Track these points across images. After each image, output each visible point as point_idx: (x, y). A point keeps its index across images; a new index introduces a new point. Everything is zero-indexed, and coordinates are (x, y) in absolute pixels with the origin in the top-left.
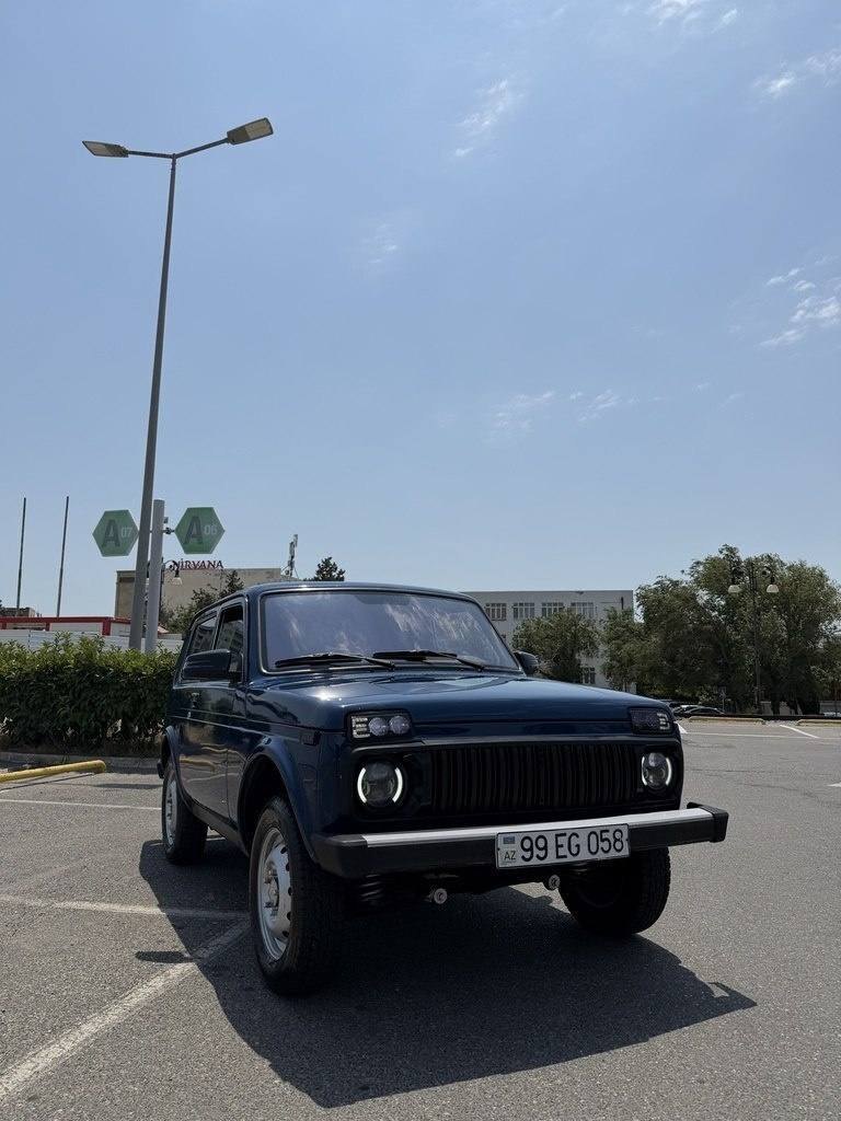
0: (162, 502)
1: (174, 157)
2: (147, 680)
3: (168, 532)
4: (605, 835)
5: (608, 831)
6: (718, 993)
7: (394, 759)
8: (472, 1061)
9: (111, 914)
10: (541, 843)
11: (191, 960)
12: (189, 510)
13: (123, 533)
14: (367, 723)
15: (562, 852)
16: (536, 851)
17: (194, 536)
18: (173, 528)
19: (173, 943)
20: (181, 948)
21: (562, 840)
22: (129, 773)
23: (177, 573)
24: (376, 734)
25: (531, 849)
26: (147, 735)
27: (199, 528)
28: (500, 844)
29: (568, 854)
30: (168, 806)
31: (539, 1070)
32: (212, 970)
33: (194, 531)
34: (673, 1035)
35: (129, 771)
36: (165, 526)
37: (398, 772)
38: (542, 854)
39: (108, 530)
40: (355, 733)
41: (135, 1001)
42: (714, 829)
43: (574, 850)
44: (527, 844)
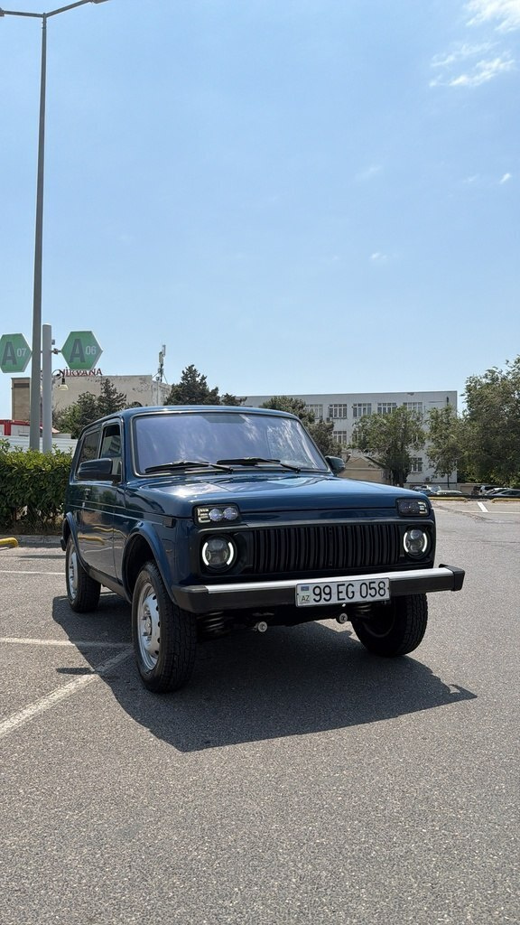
0: (50, 327)
1: (45, 16)
2: (46, 475)
3: (56, 352)
4: (372, 585)
5: (374, 582)
6: (454, 690)
7: (228, 536)
8: (278, 728)
9: (34, 646)
10: (327, 590)
11: (93, 673)
12: (72, 333)
13: (19, 353)
14: (208, 513)
15: (341, 596)
16: (323, 596)
17: (77, 356)
18: (60, 349)
19: (81, 661)
20: (87, 665)
21: (341, 588)
22: (36, 547)
23: (63, 380)
24: (215, 520)
25: (320, 594)
26: (49, 517)
27: (81, 348)
28: (299, 591)
29: (346, 597)
30: (70, 571)
31: (321, 733)
32: (109, 678)
33: (77, 351)
34: (414, 715)
35: (37, 546)
36: (53, 347)
37: (230, 545)
38: (328, 597)
39: (6, 350)
40: (200, 519)
41: (57, 697)
42: (454, 581)
43: (350, 595)
44: (317, 591)
